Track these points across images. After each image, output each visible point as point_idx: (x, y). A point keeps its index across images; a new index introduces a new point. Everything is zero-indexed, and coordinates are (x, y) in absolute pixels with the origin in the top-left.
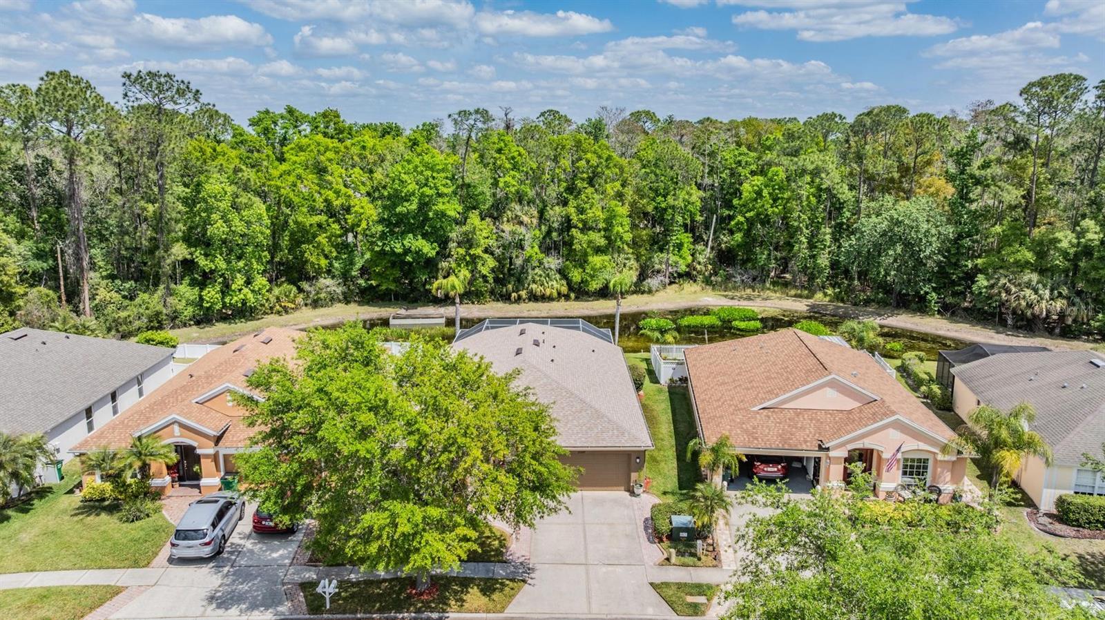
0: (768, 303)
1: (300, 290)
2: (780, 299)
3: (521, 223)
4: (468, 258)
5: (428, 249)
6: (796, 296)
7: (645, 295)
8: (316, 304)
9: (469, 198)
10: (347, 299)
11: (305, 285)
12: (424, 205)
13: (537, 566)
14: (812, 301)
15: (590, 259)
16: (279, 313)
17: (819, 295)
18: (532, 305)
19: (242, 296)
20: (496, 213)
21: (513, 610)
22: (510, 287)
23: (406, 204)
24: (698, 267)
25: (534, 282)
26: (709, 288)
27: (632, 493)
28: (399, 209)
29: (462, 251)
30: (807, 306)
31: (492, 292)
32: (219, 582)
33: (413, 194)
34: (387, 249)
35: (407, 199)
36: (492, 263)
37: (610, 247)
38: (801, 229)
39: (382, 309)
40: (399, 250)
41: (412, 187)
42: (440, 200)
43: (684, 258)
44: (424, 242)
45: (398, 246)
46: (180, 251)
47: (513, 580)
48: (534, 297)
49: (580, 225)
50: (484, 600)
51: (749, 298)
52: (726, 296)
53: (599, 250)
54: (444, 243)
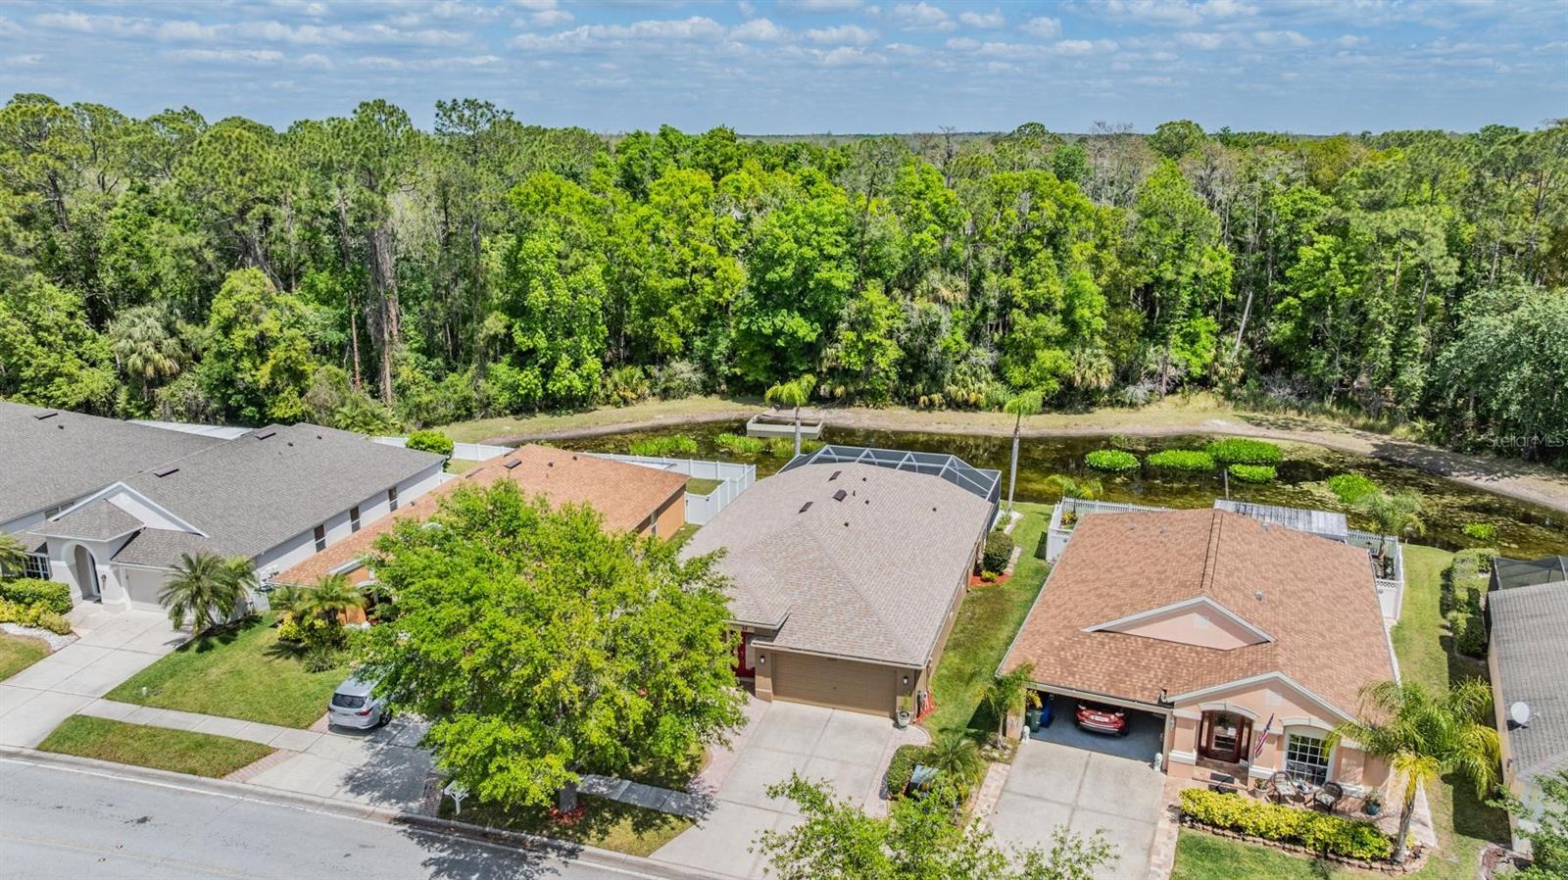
0: (1314, 436)
1: (648, 376)
2: (1334, 430)
3: (936, 300)
4: (860, 345)
5: (805, 330)
6: (1365, 428)
7: (1126, 409)
8: (666, 394)
9: (871, 267)
10: (708, 390)
11: (654, 370)
12: (804, 272)
13: (721, 805)
14: (1386, 437)
15: (1038, 353)
16: (616, 404)
17: (1402, 430)
18: (950, 414)
19: (566, 382)
20: (909, 280)
21: (661, 857)
22: (919, 387)
23: (779, 269)
24: (1222, 370)
25: (954, 381)
26: (1230, 405)
27: (897, 725)
28: (770, 276)
29: (852, 335)
30: (1375, 446)
31: (896, 393)
32: (366, 761)
33: (789, 255)
34: (754, 328)
35: (780, 261)
36: (894, 352)
37: (1073, 332)
38: (1380, 326)
39: (747, 407)
40: (768, 331)
41: (784, 247)
42: (825, 264)
43: (1199, 356)
44: (801, 320)
45: (767, 324)
46: (495, 323)
47: (679, 817)
48: (954, 404)
49: (1026, 305)
50: (633, 836)
51: (1286, 427)
52: (1248, 420)
53: (1050, 342)
54: (829, 324)
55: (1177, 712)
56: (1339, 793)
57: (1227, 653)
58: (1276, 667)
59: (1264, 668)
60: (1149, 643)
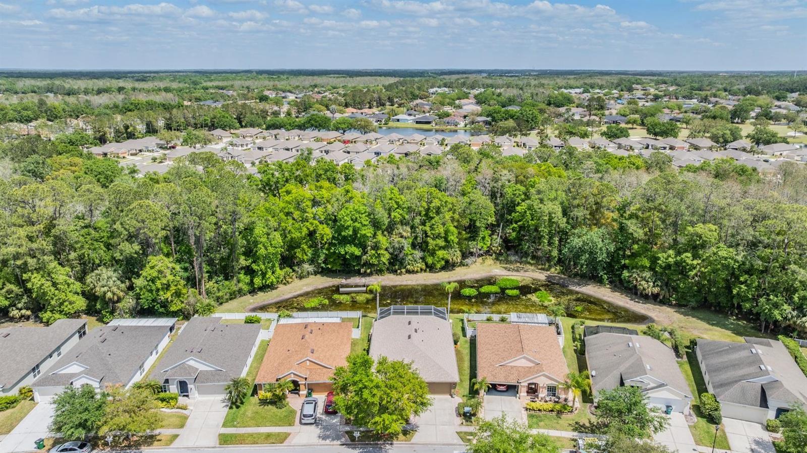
0: (527, 274)
1: (294, 271)
2: (533, 271)
3: (402, 237)
4: (376, 255)
5: (357, 252)
6: (542, 269)
7: (465, 267)
8: (301, 278)
9: (376, 225)
10: (316, 273)
11: (296, 268)
12: (355, 231)
13: (420, 426)
14: (549, 272)
15: (437, 252)
16: (285, 284)
17: (553, 270)
18: (408, 276)
19: (271, 280)
20: (390, 229)
22: (397, 267)
23: (347, 231)
24: (493, 248)
25: (409, 264)
26: (498, 262)
27: (452, 397)
28: (343, 233)
29: (373, 252)
30: (546, 276)
31: (388, 269)
33: (350, 226)
34: (337, 251)
35: (347, 228)
36: (388, 256)
37: (448, 245)
39: (334, 279)
40: (343, 253)
41: (350, 223)
42: (364, 228)
43: (486, 244)
44: (355, 248)
45: (343, 250)
46: (243, 261)
47: (412, 431)
48: (408, 272)
49: (432, 236)
50: (404, 437)
51: (517, 271)
52: (506, 268)
53: (441, 248)
54: (363, 247)
55: (522, 384)
56: (559, 398)
57: (531, 367)
58: (543, 371)
59: (540, 371)
60: (512, 367)
